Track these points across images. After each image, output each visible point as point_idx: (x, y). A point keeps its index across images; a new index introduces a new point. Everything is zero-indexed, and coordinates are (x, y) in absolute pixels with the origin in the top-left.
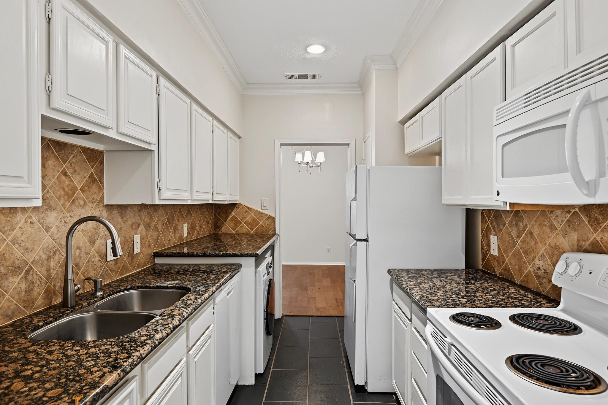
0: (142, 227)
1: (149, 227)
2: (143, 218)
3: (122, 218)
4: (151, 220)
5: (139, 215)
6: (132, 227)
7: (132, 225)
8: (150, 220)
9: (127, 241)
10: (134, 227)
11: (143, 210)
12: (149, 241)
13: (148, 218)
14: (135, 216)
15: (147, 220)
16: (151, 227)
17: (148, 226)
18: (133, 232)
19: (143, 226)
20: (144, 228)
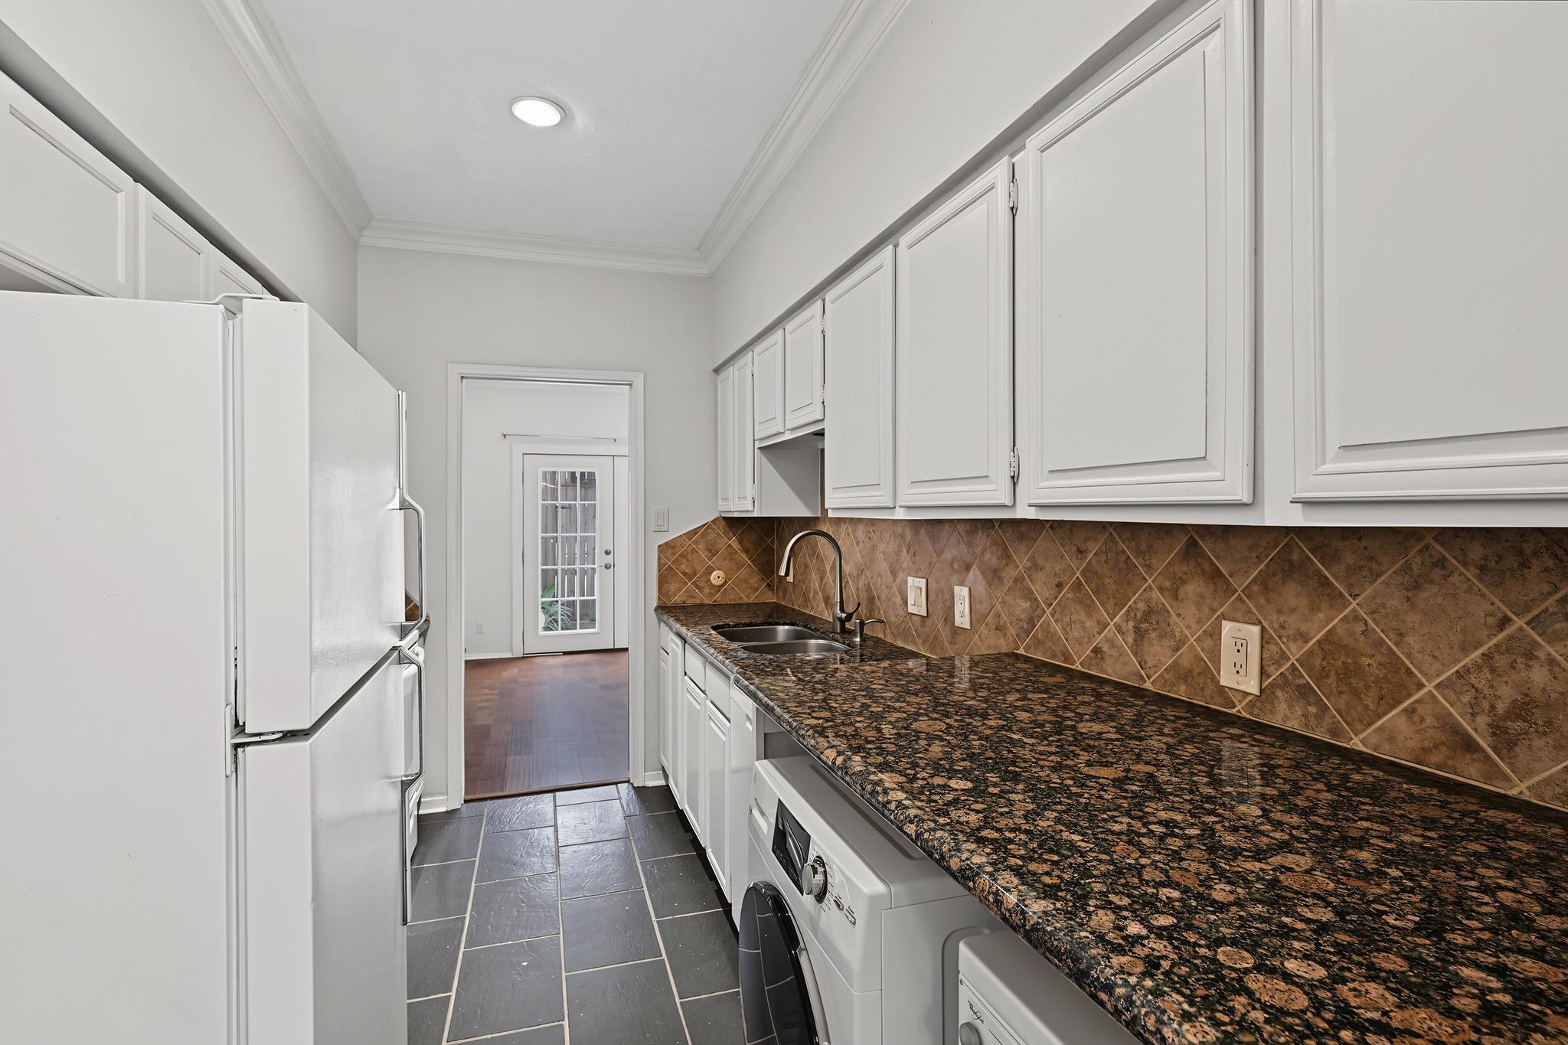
0: (974, 574)
1: (998, 578)
2: (978, 550)
3: (934, 544)
4: (1004, 562)
5: (969, 544)
6: (952, 565)
7: (953, 562)
8: (999, 559)
9: (942, 591)
10: (956, 566)
11: (980, 532)
12: (998, 616)
13: (993, 554)
14: (959, 543)
15: (990, 559)
16: (1005, 580)
17: (994, 576)
18: (955, 577)
19: (978, 572)
20: (980, 577)
